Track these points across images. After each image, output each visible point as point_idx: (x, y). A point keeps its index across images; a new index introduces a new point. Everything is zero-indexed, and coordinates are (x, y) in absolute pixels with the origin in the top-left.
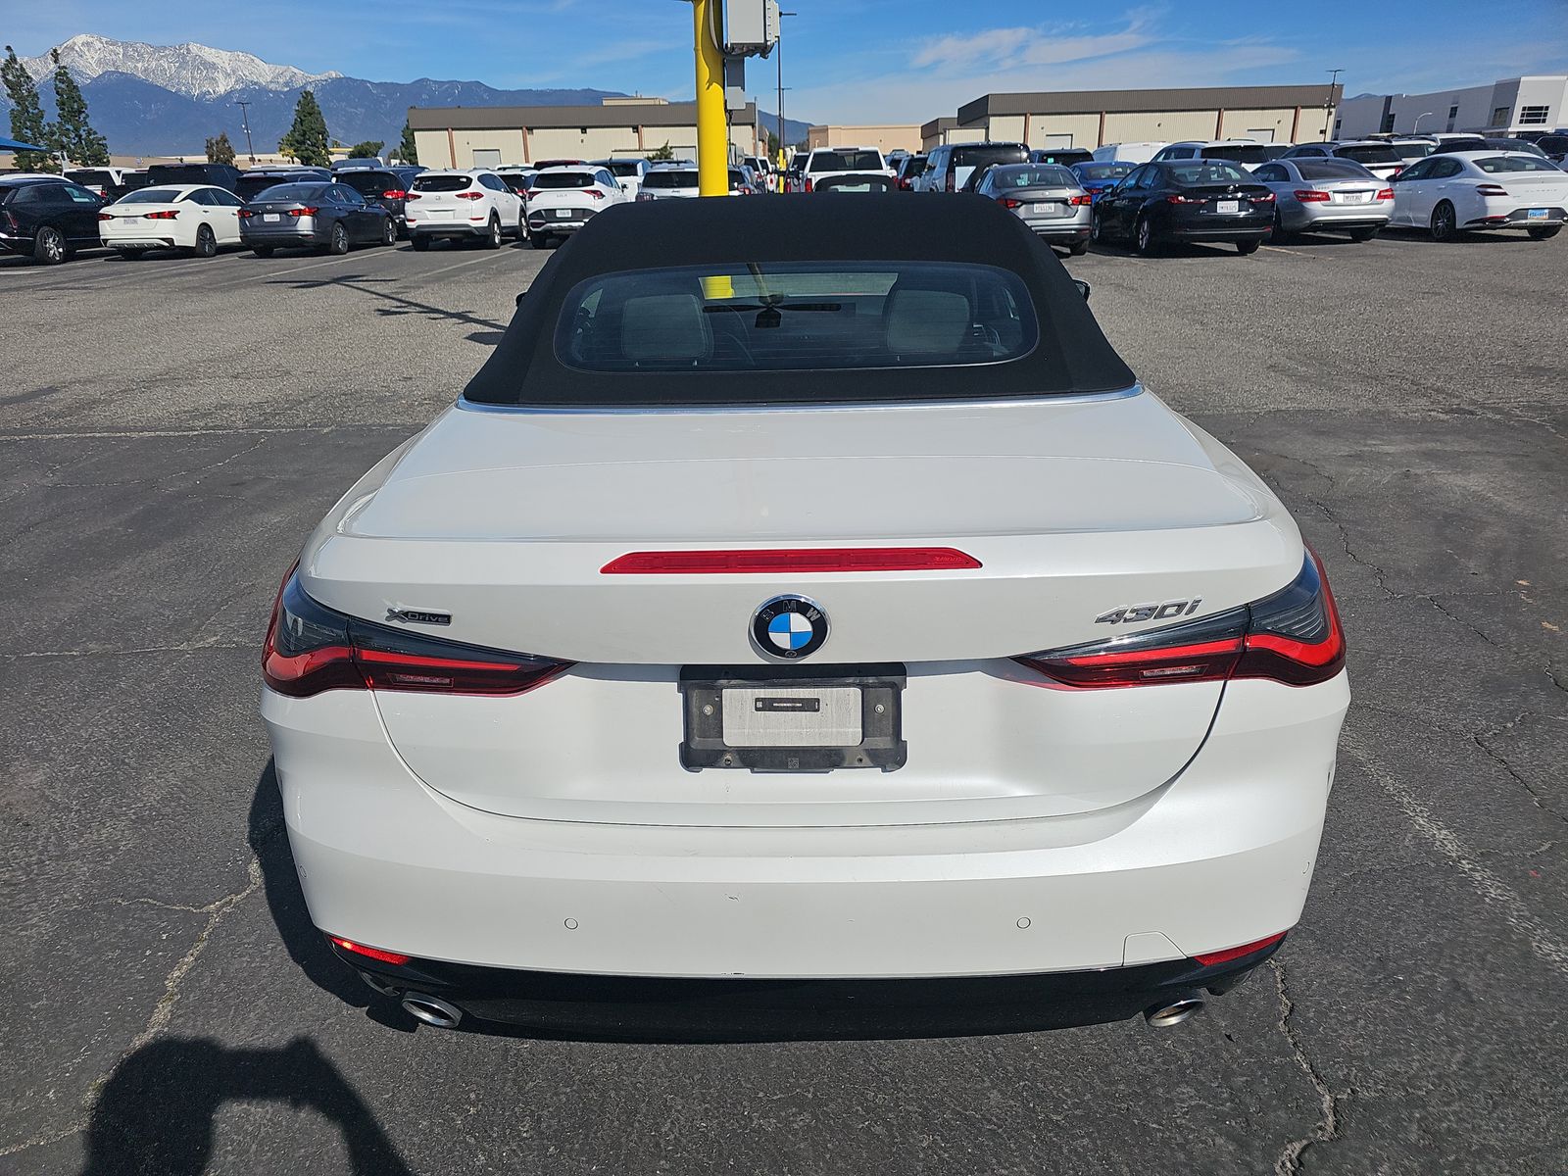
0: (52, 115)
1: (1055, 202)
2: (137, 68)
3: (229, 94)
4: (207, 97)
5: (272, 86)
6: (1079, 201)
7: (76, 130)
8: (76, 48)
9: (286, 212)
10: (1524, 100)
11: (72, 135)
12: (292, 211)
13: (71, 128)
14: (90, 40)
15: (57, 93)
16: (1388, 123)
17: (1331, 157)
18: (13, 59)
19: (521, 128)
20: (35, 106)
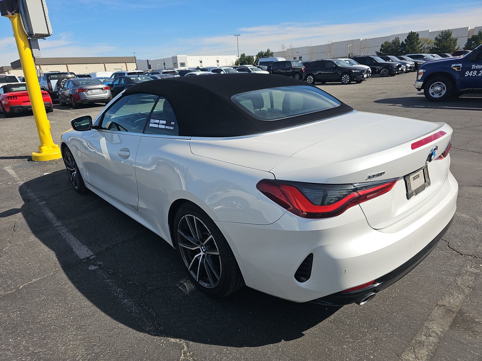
1: (99, 89)
6: (106, 88)
10: (179, 62)
16: (150, 67)
17: (162, 74)
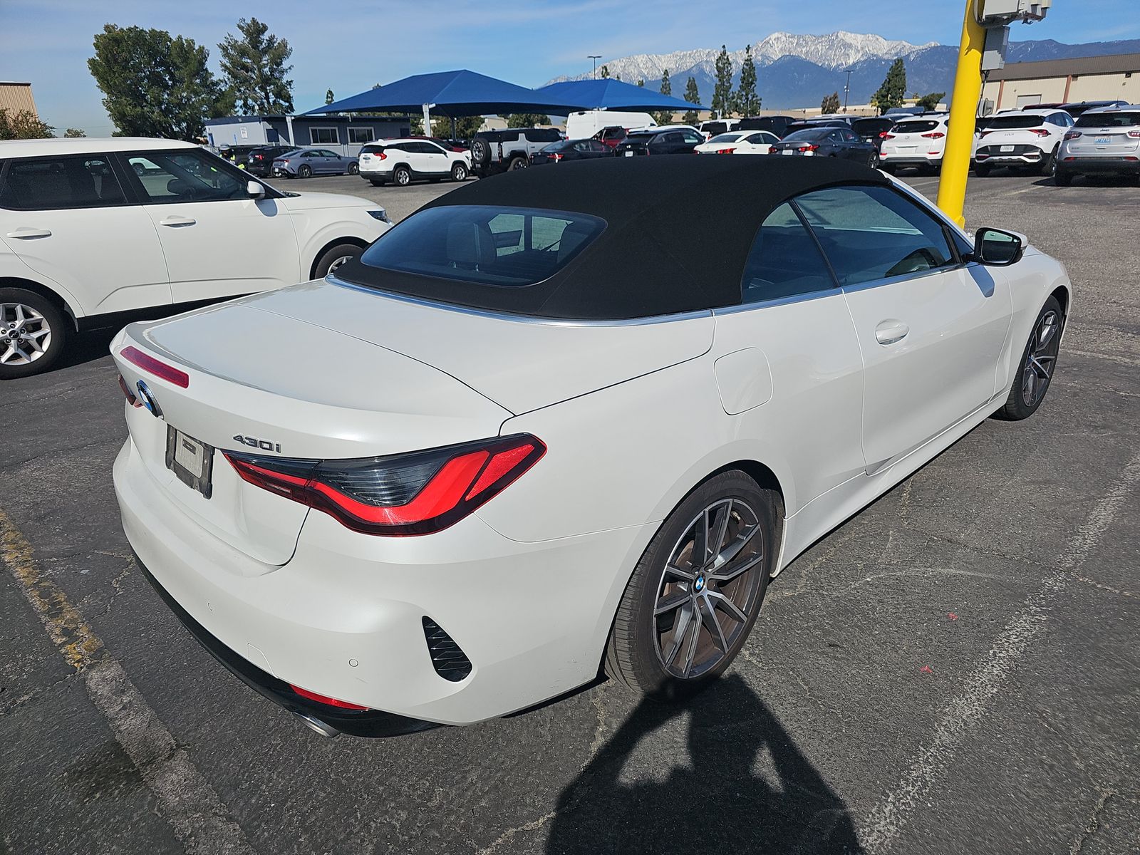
0: (736, 87)
2: (801, 52)
3: (855, 64)
4: (840, 67)
5: (886, 57)
7: (747, 95)
8: (771, 42)
9: (797, 149)
11: (744, 98)
12: (801, 148)
13: (744, 94)
14: (780, 36)
15: (743, 73)
18: (724, 53)
19: (1067, 76)
20: (728, 81)
